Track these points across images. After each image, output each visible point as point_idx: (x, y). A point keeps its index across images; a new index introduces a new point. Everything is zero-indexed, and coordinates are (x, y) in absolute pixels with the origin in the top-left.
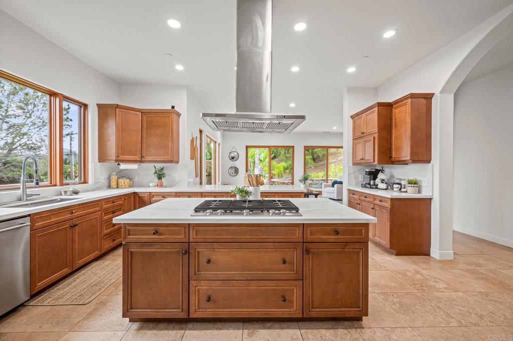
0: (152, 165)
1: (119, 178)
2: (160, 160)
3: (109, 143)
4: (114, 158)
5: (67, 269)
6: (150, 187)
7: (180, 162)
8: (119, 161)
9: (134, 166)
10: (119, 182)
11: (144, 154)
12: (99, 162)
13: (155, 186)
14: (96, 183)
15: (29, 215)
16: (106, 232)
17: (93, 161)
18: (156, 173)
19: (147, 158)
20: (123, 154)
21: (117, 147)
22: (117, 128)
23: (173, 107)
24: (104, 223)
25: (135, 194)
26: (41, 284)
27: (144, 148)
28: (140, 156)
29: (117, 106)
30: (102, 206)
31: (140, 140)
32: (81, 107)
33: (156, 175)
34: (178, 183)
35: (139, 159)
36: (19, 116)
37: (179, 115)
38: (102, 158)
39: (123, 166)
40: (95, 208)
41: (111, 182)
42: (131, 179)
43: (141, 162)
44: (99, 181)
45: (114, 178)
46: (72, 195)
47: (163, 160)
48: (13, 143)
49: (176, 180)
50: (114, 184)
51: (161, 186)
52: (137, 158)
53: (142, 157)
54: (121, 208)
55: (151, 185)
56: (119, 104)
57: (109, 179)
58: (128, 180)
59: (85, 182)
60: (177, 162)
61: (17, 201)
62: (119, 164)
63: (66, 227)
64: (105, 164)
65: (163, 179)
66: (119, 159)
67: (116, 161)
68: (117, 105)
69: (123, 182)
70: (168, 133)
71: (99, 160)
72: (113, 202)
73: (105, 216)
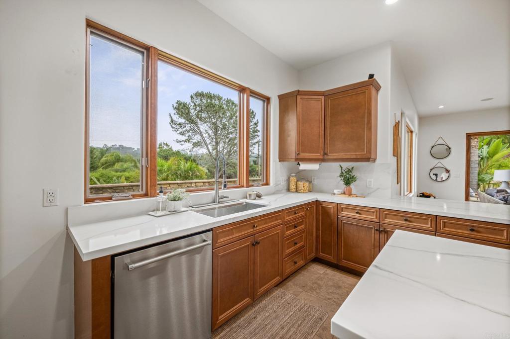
0: (337, 164)
1: (298, 181)
2: (349, 157)
3: (289, 139)
4: (294, 156)
5: (248, 299)
6: (335, 194)
7: (378, 161)
8: (299, 160)
9: (315, 166)
10: (298, 185)
11: (327, 151)
12: (280, 161)
13: (342, 194)
14: (277, 185)
15: (212, 230)
16: (288, 251)
17: (274, 161)
18: (341, 175)
19: (331, 156)
20: (303, 152)
21: (298, 144)
22: (298, 120)
23: (371, 76)
24: (286, 240)
25: (317, 202)
26: (222, 317)
27: (328, 141)
28: (322, 153)
29: (299, 93)
30: (284, 218)
31: (323, 132)
32: (264, 101)
33: (342, 178)
34: (374, 191)
35: (321, 157)
36: (233, 132)
37: (378, 88)
38: (282, 157)
39: (303, 166)
40: (276, 220)
41: (291, 185)
42: (310, 182)
43: (323, 160)
44: (279, 183)
45: (293, 180)
46: (255, 199)
47: (354, 157)
48: (230, 151)
49: (372, 186)
50: (293, 187)
51: (350, 195)
52: (319, 155)
53: (325, 154)
54: (303, 221)
55: (336, 191)
56: (300, 90)
57: (288, 180)
58: (308, 183)
59: (267, 184)
60: (374, 160)
61: (212, 203)
62: (298, 164)
63: (248, 245)
64: (285, 163)
65: (352, 184)
66: (300, 157)
67: (296, 160)
68: (299, 91)
69: (302, 187)
70: (363, 117)
71: (279, 159)
72: (295, 213)
73: (286, 231)
